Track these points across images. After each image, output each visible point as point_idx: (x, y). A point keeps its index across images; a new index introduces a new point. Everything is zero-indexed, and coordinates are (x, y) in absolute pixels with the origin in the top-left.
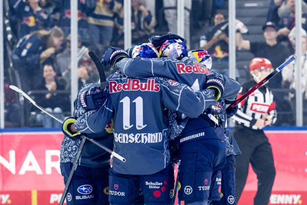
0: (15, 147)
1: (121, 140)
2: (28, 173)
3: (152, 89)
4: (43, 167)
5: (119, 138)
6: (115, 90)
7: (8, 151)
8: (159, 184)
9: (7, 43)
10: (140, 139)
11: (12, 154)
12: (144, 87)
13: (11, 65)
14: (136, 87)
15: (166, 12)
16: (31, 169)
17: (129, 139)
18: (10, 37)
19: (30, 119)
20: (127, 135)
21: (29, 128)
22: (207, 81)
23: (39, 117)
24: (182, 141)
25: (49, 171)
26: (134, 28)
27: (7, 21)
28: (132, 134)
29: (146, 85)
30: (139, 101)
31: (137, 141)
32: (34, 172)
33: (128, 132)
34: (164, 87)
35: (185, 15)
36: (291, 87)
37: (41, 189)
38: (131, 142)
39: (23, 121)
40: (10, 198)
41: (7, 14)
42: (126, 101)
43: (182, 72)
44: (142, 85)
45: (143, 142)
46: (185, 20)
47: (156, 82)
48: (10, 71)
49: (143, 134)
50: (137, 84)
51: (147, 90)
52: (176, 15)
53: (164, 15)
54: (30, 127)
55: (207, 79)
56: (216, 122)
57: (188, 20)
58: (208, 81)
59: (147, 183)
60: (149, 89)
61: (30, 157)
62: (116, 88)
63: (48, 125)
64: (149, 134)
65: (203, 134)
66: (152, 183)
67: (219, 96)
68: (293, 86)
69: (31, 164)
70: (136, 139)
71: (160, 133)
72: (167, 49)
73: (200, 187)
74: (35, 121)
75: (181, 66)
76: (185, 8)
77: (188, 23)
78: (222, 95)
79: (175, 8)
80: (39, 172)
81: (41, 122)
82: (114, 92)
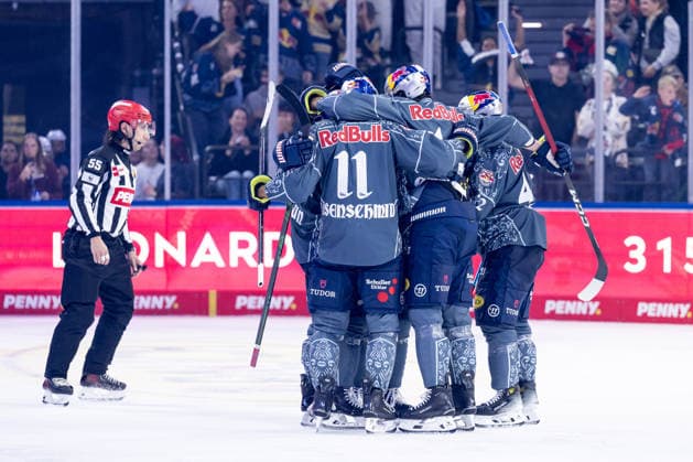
0: (185, 227)
1: (333, 213)
2: (203, 265)
3: (379, 139)
4: (226, 256)
5: (331, 210)
6: (329, 143)
7: (175, 232)
8: (386, 283)
9: (176, 76)
10: (362, 212)
11: (181, 237)
12: (366, 137)
13: (182, 107)
14: (354, 137)
15: (408, 33)
16: (208, 259)
17: (347, 212)
18: (180, 67)
19: (208, 187)
20: (343, 206)
21: (205, 200)
22: (453, 130)
23: (221, 183)
24: (413, 219)
25: (234, 263)
26: (359, 55)
27: (176, 45)
28: (351, 206)
29: (369, 134)
30: (361, 158)
31: (357, 216)
32: (212, 265)
33: (345, 202)
34: (396, 135)
35: (435, 37)
36: (589, 147)
37: (223, 288)
38: (350, 216)
39: (197, 190)
40: (177, 301)
41: (177, 34)
42: (342, 157)
43: (418, 119)
44: (363, 134)
45: (366, 217)
46: (435, 45)
47: (384, 128)
48: (179, 115)
49: (366, 206)
50: (356, 133)
51: (371, 141)
52: (422, 38)
53: (404, 38)
54: (207, 197)
55: (454, 127)
56: (464, 192)
57: (439, 44)
58: (455, 131)
59: (368, 282)
60: (374, 139)
61: (208, 241)
62: (330, 139)
63: (234, 195)
64: (375, 206)
65: (443, 209)
66: (375, 282)
67: (471, 153)
68: (593, 144)
69: (208, 252)
70: (357, 212)
71: (392, 205)
72: (405, 81)
73: (437, 287)
74: (214, 189)
75: (416, 110)
76: (436, 29)
77: (439, 50)
78: (474, 150)
79: (421, 28)
80: (220, 263)
81: (224, 191)
82: (327, 145)
